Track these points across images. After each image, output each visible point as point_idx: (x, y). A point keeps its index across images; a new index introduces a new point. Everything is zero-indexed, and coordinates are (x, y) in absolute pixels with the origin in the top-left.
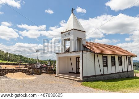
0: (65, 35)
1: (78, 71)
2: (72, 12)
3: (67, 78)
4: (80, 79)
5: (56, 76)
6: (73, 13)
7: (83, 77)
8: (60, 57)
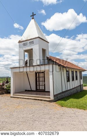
0: (24, 45)
1: (38, 88)
2: (32, 17)
3: (30, 99)
4: (49, 98)
5: (11, 97)
6: (34, 18)
7: (54, 96)
8: (15, 72)
